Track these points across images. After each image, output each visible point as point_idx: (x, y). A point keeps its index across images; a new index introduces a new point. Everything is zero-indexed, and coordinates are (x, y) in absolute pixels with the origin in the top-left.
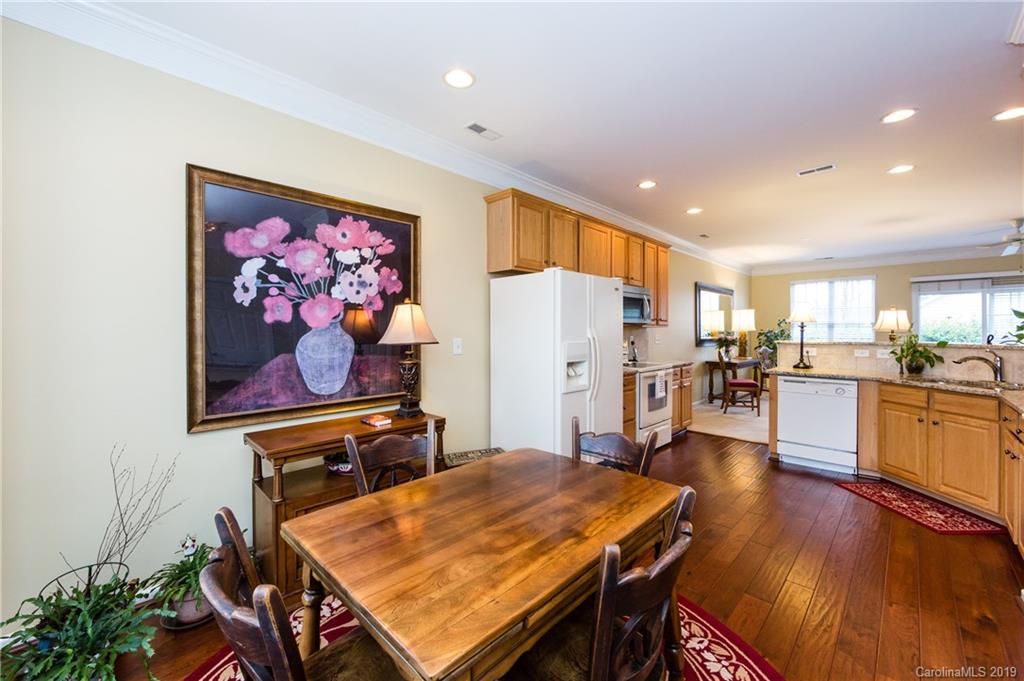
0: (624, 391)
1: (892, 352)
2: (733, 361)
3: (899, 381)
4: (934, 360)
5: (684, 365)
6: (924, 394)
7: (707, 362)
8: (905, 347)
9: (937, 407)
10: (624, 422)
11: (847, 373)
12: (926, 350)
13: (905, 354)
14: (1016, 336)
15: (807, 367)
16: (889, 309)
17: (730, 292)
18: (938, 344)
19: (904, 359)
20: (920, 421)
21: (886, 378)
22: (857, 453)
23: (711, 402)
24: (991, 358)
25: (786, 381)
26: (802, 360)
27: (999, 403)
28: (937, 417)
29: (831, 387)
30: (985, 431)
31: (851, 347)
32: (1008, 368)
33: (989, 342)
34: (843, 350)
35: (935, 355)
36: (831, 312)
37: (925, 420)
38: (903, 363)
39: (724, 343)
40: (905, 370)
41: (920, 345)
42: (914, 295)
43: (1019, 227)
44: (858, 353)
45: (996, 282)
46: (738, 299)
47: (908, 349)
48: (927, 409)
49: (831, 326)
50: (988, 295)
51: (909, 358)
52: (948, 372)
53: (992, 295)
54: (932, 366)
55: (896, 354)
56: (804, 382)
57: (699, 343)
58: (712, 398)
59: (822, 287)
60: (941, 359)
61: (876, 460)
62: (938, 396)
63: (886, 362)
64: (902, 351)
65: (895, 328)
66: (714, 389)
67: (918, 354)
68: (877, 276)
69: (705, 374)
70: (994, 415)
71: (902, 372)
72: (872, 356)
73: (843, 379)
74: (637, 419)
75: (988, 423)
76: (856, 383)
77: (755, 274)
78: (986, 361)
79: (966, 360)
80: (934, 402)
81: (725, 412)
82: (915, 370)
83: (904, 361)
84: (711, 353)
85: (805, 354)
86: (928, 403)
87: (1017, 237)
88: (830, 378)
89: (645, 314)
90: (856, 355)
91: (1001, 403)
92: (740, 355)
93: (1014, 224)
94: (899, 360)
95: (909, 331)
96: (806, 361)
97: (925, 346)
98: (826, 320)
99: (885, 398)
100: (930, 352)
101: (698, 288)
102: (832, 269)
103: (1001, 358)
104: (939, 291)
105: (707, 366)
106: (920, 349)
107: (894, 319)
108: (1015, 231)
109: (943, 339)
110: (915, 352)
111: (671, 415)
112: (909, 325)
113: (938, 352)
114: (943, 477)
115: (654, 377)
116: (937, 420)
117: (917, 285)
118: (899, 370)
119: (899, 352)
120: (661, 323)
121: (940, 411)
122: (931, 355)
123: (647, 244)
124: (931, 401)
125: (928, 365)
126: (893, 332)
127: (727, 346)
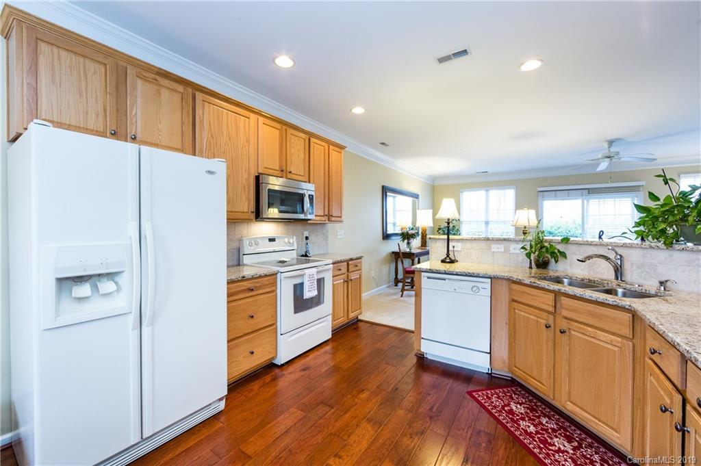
0: (228, 302)
1: (523, 248)
2: (413, 251)
3: (527, 281)
4: (559, 255)
5: (351, 259)
6: (551, 296)
7: (393, 253)
8: (533, 243)
9: (565, 313)
10: (228, 341)
11: (481, 270)
12: (551, 245)
13: (533, 250)
14: (636, 232)
15: (452, 262)
16: (522, 209)
17: (416, 196)
18: (562, 240)
19: (532, 254)
20: (548, 327)
21: (515, 276)
22: (490, 353)
23: (396, 285)
24: (612, 255)
25: (428, 278)
26: (448, 256)
27: (633, 316)
28: (564, 325)
29: (467, 284)
30: (616, 349)
31: (489, 242)
32: (627, 267)
33: (600, 237)
34: (483, 245)
35: (558, 250)
36: (487, 212)
37: (552, 326)
38: (532, 258)
39: (406, 236)
40: (533, 264)
41: (546, 241)
42: (540, 202)
43: (609, 147)
44: (495, 247)
45: (591, 192)
46: (422, 201)
47: (536, 244)
48: (554, 314)
49: (487, 223)
50: (585, 201)
51: (537, 253)
52: (570, 268)
53: (588, 201)
54: (556, 262)
55: (526, 249)
56: (444, 279)
57: (386, 237)
58: (397, 282)
59: (481, 194)
60: (564, 255)
61: (507, 361)
62: (564, 300)
63: (517, 257)
64: (531, 247)
65: (527, 224)
66: (399, 275)
67: (544, 250)
68: (517, 187)
69: (392, 261)
70: (627, 331)
71: (531, 268)
72: (507, 251)
73: (478, 276)
74: (278, 324)
75: (619, 339)
76: (490, 280)
77: (437, 183)
78: (607, 259)
79: (589, 258)
80: (561, 307)
81: (402, 296)
82: (542, 265)
83: (532, 255)
84: (395, 245)
85: (451, 248)
86: (555, 307)
87: (607, 155)
88: (466, 275)
89: (305, 209)
90: (493, 250)
91: (635, 315)
92: (422, 246)
93: (606, 145)
94: (528, 255)
95: (537, 227)
96: (451, 256)
97: (550, 242)
98: (483, 219)
99: (515, 298)
100: (555, 248)
101: (385, 191)
102: (487, 181)
103: (621, 256)
104: (556, 198)
105: (394, 255)
106: (546, 244)
107: (527, 217)
108: (607, 151)
109: (565, 235)
110: (542, 248)
111: (331, 312)
112: (537, 222)
113: (561, 247)
114: (569, 393)
115: (302, 276)
116: (564, 327)
117: (542, 193)
118: (528, 265)
119: (528, 247)
120: (333, 219)
121: (566, 318)
122: (556, 251)
123: (313, 140)
124: (558, 306)
125: (553, 260)
126: (525, 227)
127: (408, 239)
